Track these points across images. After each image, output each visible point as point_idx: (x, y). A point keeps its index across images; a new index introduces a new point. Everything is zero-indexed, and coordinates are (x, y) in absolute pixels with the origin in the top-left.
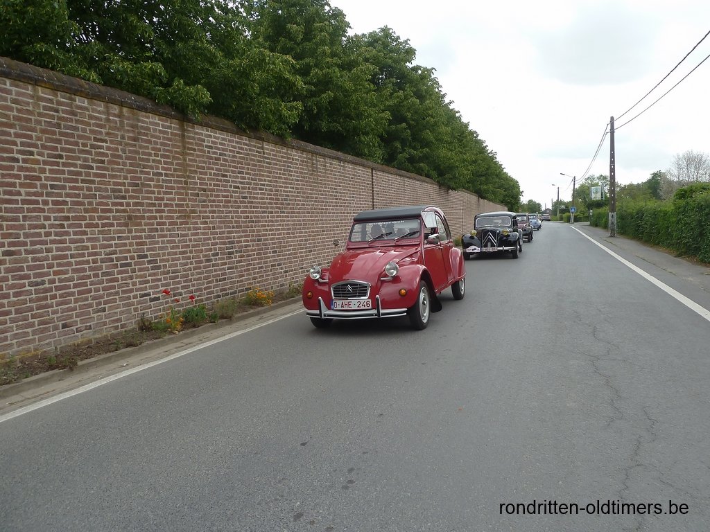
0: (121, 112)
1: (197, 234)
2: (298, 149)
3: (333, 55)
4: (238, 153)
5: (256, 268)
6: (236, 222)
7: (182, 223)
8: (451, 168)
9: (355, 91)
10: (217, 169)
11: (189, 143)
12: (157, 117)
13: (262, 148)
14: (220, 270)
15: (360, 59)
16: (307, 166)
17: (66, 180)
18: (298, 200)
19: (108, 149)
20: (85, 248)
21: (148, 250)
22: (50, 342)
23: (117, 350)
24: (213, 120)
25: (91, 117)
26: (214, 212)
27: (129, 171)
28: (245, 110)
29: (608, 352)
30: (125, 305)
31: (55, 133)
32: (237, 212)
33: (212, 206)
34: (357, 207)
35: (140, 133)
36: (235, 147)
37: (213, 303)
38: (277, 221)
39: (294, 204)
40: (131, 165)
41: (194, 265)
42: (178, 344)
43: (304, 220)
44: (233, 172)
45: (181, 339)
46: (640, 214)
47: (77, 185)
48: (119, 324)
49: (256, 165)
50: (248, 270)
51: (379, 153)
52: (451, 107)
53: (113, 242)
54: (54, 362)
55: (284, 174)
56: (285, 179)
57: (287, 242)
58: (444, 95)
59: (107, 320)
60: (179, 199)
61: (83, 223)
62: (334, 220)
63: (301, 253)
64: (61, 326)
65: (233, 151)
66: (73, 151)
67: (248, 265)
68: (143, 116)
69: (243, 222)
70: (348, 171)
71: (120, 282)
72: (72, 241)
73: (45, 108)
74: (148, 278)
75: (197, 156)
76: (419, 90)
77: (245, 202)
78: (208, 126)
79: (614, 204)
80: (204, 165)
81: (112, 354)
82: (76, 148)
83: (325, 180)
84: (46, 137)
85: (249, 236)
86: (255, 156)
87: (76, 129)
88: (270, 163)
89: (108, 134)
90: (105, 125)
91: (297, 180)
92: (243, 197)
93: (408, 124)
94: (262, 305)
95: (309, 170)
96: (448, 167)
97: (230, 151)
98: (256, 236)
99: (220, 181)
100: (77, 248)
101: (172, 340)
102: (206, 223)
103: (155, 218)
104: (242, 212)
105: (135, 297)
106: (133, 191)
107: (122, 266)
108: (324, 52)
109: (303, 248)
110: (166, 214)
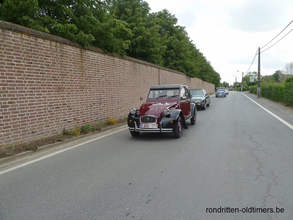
0: (56, 45)
1: (87, 95)
2: (128, 60)
3: (143, 21)
4: (104, 62)
5: (110, 110)
6: (103, 90)
7: (80, 91)
8: (192, 68)
9: (152, 36)
10: (95, 69)
11: (84, 58)
12: (71, 47)
13: (114, 60)
14: (96, 110)
15: (155, 23)
16: (132, 67)
17: (34, 73)
18: (128, 81)
19: (51, 60)
20: (41, 101)
21: (67, 101)
22: (27, 139)
23: (54, 143)
24: (94, 48)
25: (44, 47)
26: (94, 86)
27: (59, 69)
28: (107, 44)
29: (257, 147)
30: (57, 124)
31: (29, 53)
32: (103, 86)
33: (93, 84)
34: (153, 84)
35: (64, 54)
36: (103, 59)
37: (93, 124)
38: (120, 90)
39: (126, 83)
40: (60, 66)
41: (85, 108)
42: (79, 141)
43: (130, 90)
44: (102, 69)
45: (80, 139)
46: (271, 88)
47: (38, 75)
48: (55, 132)
49: (111, 67)
50: (108, 110)
51: (162, 62)
52: (192, 43)
53: (52, 98)
54: (28, 148)
55: (122, 71)
56: (123, 72)
57: (124, 99)
58: (189, 38)
59: (50, 130)
60: (80, 81)
61: (41, 90)
62: (143, 90)
63: (129, 103)
64: (31, 132)
65: (102, 61)
66: (37, 61)
67: (107, 108)
68: (65, 46)
69: (105, 90)
70: (149, 69)
71: (55, 115)
72: (36, 98)
73: (26, 43)
74: (67, 113)
75: (87, 63)
76: (179, 36)
77: (106, 82)
78: (92, 50)
79: (259, 84)
80: (90, 67)
81: (51, 144)
82: (38, 59)
83: (139, 73)
84: (26, 55)
85: (108, 96)
86: (111, 63)
87: (38, 52)
88: (117, 66)
89: (51, 54)
90: (50, 50)
91: (128, 73)
92: (106, 80)
93: (174, 50)
94: (113, 125)
95: (133, 69)
96: (191, 68)
97: (101, 61)
98: (111, 96)
99: (97, 73)
100: (38, 101)
101: (76, 139)
102: (90, 91)
103: (70, 88)
104: (105, 86)
105: (61, 121)
106: (61, 77)
107: (56, 108)
108: (140, 20)
109: (130, 101)
110: (74, 87)
